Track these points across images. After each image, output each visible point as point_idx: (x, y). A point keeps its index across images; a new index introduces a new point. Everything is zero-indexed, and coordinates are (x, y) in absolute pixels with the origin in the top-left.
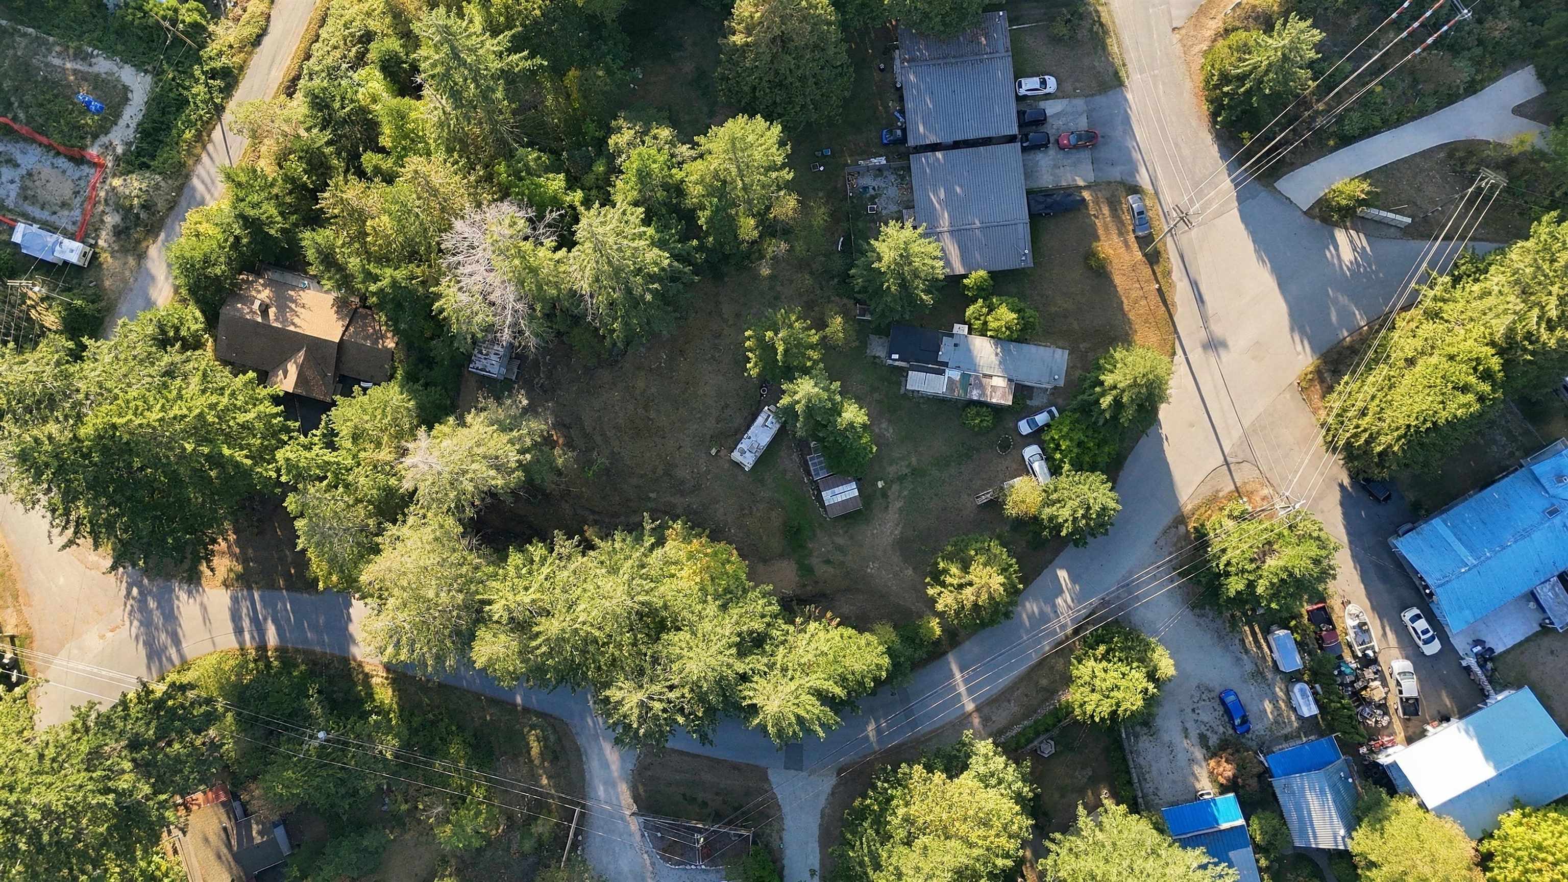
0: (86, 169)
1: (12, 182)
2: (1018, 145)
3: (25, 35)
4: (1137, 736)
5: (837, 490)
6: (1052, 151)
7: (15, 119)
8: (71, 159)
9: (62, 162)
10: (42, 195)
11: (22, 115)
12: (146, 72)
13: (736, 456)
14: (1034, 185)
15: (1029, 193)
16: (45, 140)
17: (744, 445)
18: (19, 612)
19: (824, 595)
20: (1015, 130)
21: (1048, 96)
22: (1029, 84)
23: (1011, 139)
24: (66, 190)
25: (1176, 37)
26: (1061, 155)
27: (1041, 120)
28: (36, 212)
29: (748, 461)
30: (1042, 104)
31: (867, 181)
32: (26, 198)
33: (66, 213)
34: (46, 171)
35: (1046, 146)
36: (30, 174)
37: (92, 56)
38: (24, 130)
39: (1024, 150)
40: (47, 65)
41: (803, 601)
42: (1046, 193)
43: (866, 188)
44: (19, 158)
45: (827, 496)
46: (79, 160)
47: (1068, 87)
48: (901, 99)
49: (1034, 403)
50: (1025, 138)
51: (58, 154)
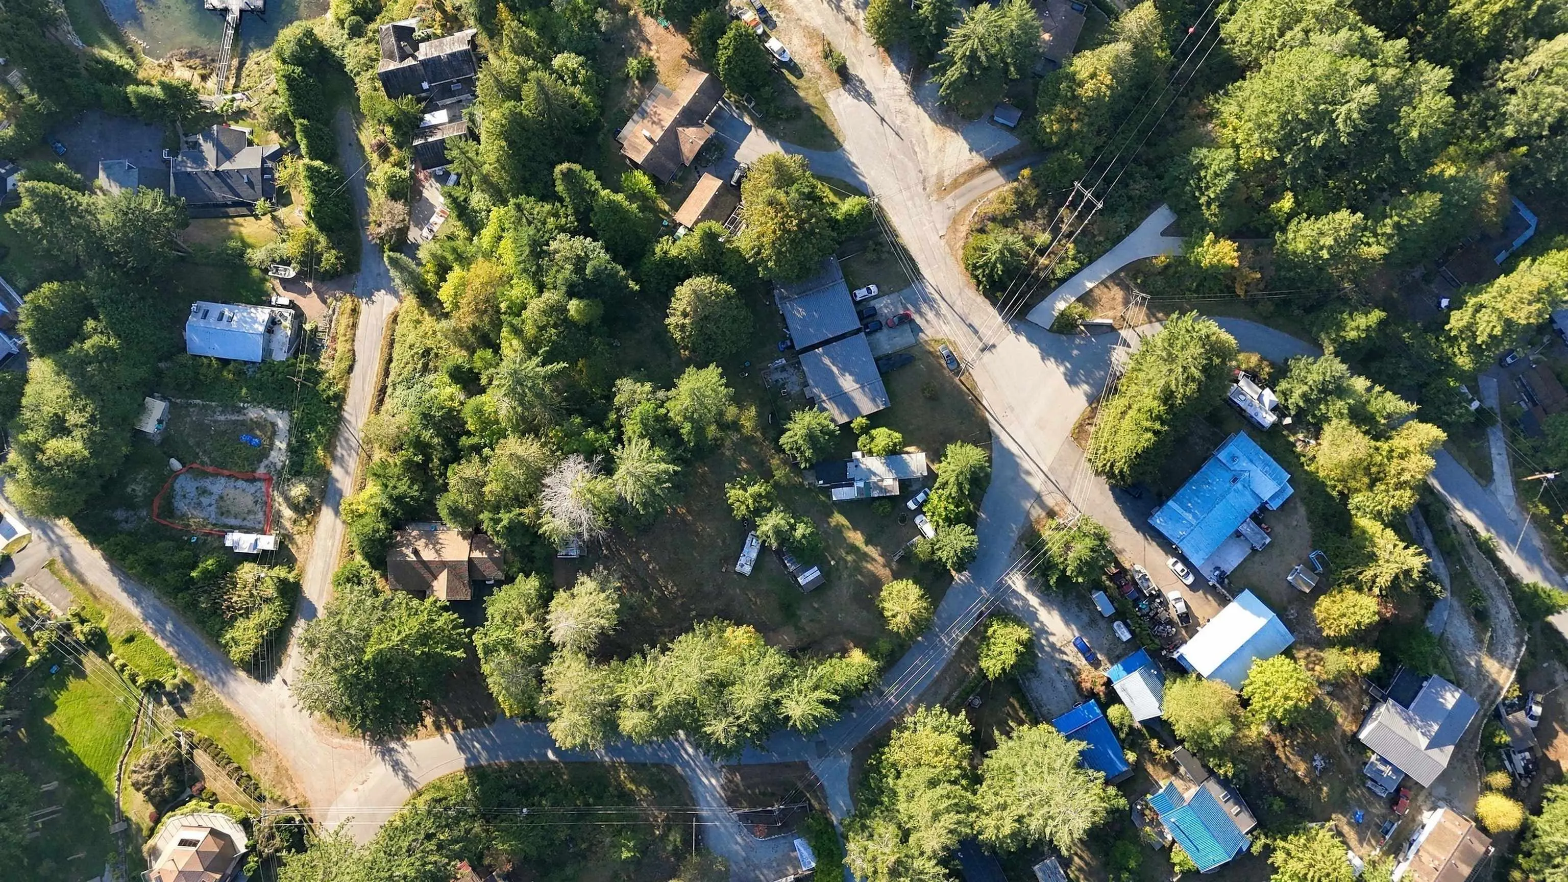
0: (259, 484)
1: (210, 505)
2: (862, 334)
3: (195, 405)
4: (1029, 679)
5: (807, 574)
6: (885, 330)
7: (203, 463)
8: (247, 481)
9: (240, 483)
10: (233, 510)
11: (206, 459)
12: (283, 410)
13: (738, 568)
14: (880, 354)
15: (877, 360)
16: (226, 472)
17: (742, 560)
18: (295, 789)
19: (815, 642)
20: (858, 325)
21: (875, 297)
22: (861, 293)
23: (858, 331)
24: (248, 500)
25: (943, 242)
26: (891, 331)
27: (874, 312)
28: (232, 521)
29: (747, 569)
30: (872, 303)
31: (778, 376)
32: (222, 514)
33: (252, 517)
34: (231, 492)
35: (881, 328)
36: (221, 498)
37: (244, 408)
38: (210, 469)
39: (867, 334)
40: (215, 421)
41: (803, 649)
42: (888, 357)
43: (777, 381)
44: (210, 487)
45: (801, 580)
46: (252, 480)
47: (885, 288)
48: (784, 319)
49: (914, 487)
50: (866, 327)
51: (237, 479)
